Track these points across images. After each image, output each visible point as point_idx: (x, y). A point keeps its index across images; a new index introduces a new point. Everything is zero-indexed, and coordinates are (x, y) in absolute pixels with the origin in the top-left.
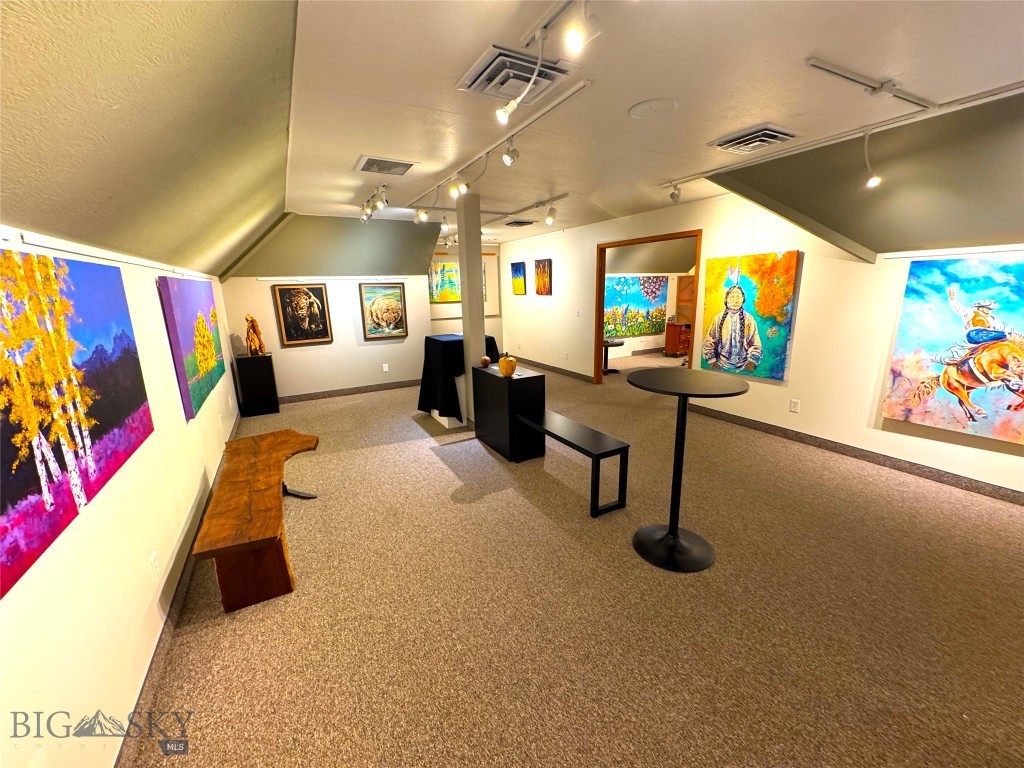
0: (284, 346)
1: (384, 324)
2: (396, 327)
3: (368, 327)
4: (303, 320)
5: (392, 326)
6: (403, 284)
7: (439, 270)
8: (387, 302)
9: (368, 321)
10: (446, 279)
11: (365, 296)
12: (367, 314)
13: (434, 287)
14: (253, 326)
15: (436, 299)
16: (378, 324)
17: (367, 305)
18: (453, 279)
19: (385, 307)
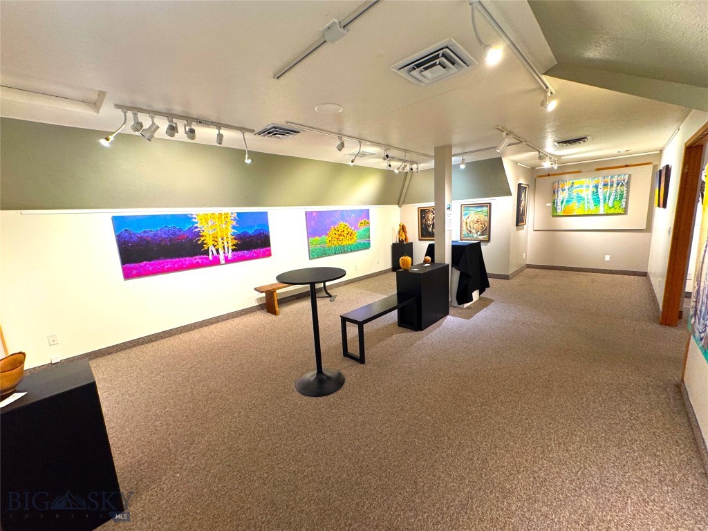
0: (420, 240)
1: (474, 231)
2: (482, 234)
3: (464, 233)
4: (430, 226)
5: (479, 233)
6: (490, 204)
7: (566, 187)
8: (477, 216)
9: (464, 228)
10: (574, 194)
11: (463, 213)
12: (464, 225)
13: (559, 203)
14: (403, 229)
15: (559, 212)
16: (470, 231)
17: (464, 218)
18: (583, 194)
19: (476, 220)
